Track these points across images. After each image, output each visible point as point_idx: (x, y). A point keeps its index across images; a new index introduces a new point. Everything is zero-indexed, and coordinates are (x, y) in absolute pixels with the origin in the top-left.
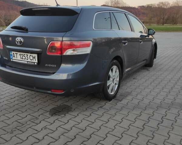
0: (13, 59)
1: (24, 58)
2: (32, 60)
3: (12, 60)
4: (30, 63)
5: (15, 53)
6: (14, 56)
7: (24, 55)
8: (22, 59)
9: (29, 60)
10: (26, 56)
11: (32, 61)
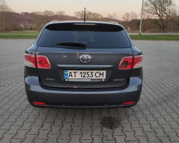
0: (68, 79)
1: (86, 75)
2: (98, 76)
3: (66, 80)
4: (95, 80)
5: (72, 71)
6: (71, 75)
7: (87, 72)
8: (83, 77)
9: (94, 77)
10: (90, 74)
11: (99, 78)
